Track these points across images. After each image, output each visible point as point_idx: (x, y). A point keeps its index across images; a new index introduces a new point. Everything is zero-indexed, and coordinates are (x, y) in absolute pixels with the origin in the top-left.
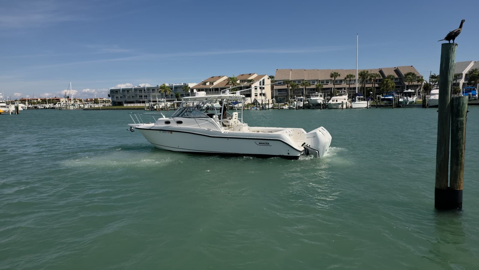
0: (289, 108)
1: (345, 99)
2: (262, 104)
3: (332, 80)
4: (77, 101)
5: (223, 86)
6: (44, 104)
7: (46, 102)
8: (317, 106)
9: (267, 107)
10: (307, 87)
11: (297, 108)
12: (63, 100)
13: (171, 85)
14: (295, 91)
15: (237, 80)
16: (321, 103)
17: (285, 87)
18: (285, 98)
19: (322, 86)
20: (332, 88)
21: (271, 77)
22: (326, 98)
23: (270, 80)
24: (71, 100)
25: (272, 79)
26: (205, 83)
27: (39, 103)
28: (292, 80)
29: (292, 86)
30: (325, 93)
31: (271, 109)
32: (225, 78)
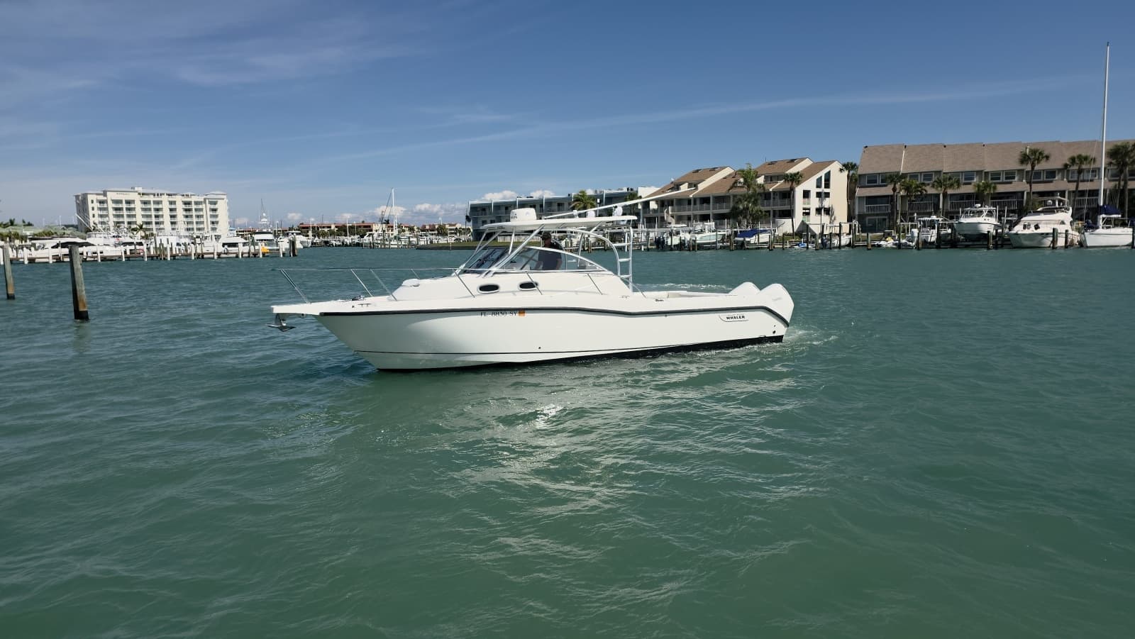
0: (896, 244)
1: (1063, 223)
2: (822, 234)
3: (1023, 170)
4: (404, 231)
5: (722, 192)
6: (341, 235)
7: (345, 231)
8: (978, 240)
9: (836, 242)
10: (950, 191)
11: (920, 246)
12: (378, 228)
13: (598, 192)
14: (914, 201)
15: (758, 177)
16: (989, 232)
17: (887, 191)
18: (885, 220)
19: (995, 188)
20: (1023, 193)
21: (848, 167)
22: (1005, 219)
23: (846, 173)
24: (392, 227)
25: (851, 172)
26: (676, 186)
27: (332, 233)
28: (907, 174)
29: (907, 189)
30: (1002, 205)
31: (847, 248)
32: (727, 171)
